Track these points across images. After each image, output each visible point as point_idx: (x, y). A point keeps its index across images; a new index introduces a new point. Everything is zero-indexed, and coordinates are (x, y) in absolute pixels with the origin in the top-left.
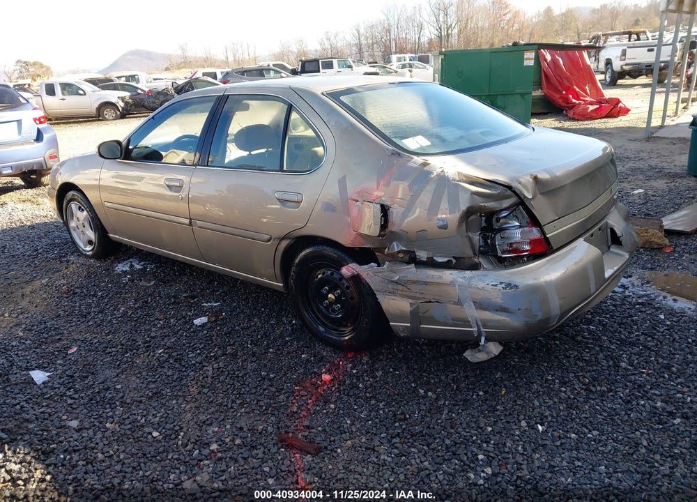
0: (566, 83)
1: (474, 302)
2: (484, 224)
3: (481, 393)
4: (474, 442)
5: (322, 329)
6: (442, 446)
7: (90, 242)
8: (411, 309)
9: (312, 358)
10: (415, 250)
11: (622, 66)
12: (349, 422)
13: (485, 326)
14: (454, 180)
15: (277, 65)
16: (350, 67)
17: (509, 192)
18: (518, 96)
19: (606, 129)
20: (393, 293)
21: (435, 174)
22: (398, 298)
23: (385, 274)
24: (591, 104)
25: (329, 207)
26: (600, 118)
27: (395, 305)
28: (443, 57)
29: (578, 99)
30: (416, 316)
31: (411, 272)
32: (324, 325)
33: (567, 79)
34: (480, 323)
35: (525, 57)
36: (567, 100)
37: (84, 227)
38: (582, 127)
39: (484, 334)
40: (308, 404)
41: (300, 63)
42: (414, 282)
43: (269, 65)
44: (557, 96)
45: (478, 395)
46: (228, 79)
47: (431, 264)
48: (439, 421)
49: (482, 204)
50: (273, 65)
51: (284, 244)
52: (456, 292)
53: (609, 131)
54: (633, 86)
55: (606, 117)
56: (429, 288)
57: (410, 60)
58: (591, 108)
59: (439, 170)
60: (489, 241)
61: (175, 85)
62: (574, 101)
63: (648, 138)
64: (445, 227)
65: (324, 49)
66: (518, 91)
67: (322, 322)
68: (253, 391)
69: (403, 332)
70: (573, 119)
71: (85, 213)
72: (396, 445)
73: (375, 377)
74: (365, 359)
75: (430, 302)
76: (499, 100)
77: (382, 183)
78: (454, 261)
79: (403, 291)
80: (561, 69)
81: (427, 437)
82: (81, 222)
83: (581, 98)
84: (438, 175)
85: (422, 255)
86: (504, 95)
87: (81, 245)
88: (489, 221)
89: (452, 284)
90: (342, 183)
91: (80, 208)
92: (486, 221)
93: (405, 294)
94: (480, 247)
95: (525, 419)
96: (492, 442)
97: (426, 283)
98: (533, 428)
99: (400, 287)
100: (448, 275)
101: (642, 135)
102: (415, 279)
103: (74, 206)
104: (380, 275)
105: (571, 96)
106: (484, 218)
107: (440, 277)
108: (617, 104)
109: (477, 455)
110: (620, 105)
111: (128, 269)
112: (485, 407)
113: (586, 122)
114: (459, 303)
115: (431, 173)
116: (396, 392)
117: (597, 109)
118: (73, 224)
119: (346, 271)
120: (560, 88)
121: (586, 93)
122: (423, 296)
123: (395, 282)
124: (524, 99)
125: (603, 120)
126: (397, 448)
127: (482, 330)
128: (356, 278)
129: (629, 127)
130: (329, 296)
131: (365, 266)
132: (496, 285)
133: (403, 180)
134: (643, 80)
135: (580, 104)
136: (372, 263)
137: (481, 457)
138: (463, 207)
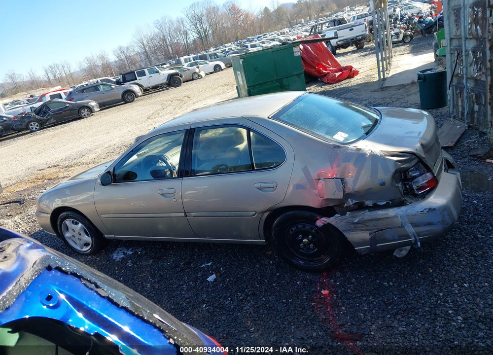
0: (317, 61)
1: (411, 224)
2: (403, 177)
3: (420, 275)
4: (440, 304)
5: (301, 262)
6: (425, 312)
7: (87, 244)
8: (370, 237)
9: (305, 283)
10: (364, 201)
11: (337, 42)
12: (362, 315)
13: (419, 236)
14: (381, 156)
15: (103, 80)
16: (157, 72)
17: (414, 157)
18: (295, 76)
19: (352, 86)
20: (355, 230)
21: (369, 154)
22: (358, 232)
23: (348, 220)
24: (337, 72)
25: (298, 187)
26: (344, 80)
27: (358, 237)
28: (243, 60)
29: (326, 70)
30: (373, 241)
31: (367, 215)
32: (302, 260)
33: (316, 58)
34: (416, 235)
35: (294, 51)
36: (320, 72)
37: (80, 235)
38: (337, 88)
39: (418, 240)
40: (329, 312)
41: (121, 75)
42: (369, 220)
43: (97, 82)
44: (313, 70)
45: (418, 276)
46: (73, 97)
47: (376, 207)
48: (411, 298)
49: (402, 167)
50: (101, 81)
51: (266, 214)
52: (399, 221)
53: (355, 87)
54: (346, 53)
55: (347, 78)
56: (380, 222)
57: (194, 60)
58: (337, 74)
59: (370, 152)
60: (408, 186)
61: (33, 109)
62: (324, 71)
63: (382, 88)
64: (383, 184)
65: (121, 60)
66: (294, 73)
67: (299, 258)
68: (288, 314)
69: (365, 251)
70: (328, 84)
71: (80, 225)
72: (400, 319)
73: (353, 283)
74: (338, 274)
75: (382, 230)
76: (285, 82)
77: (334, 165)
78: (391, 202)
79: (362, 227)
80: (311, 53)
81: (413, 310)
82: (77, 232)
83: (328, 69)
84: (370, 155)
85: (369, 203)
86: (287, 77)
87: (78, 248)
88: (405, 175)
89: (395, 217)
90: (305, 170)
91: (73, 222)
92: (404, 175)
93: (365, 228)
94: (404, 191)
95: (454, 283)
96: (450, 301)
97: (378, 219)
98: (462, 287)
99: (360, 225)
100: (391, 212)
101: (376, 87)
102: (370, 218)
103: (68, 222)
104: (344, 221)
105: (321, 69)
106: (403, 174)
107: (386, 214)
108: (351, 69)
109: (447, 311)
110: (353, 69)
111: (123, 256)
112: (428, 282)
113: (337, 84)
114: (402, 226)
115: (365, 154)
116: (373, 288)
117: (341, 75)
118: (67, 235)
119: (320, 223)
120: (314, 65)
121: (329, 65)
122: (376, 227)
123: (356, 223)
124: (300, 78)
125: (347, 81)
126: (403, 321)
127: (418, 238)
128: (328, 226)
129: (366, 83)
130: (304, 241)
131: (333, 218)
132: (423, 211)
133: (349, 161)
134: (350, 49)
135: (328, 73)
136: (336, 215)
137: (450, 312)
138: (393, 170)
